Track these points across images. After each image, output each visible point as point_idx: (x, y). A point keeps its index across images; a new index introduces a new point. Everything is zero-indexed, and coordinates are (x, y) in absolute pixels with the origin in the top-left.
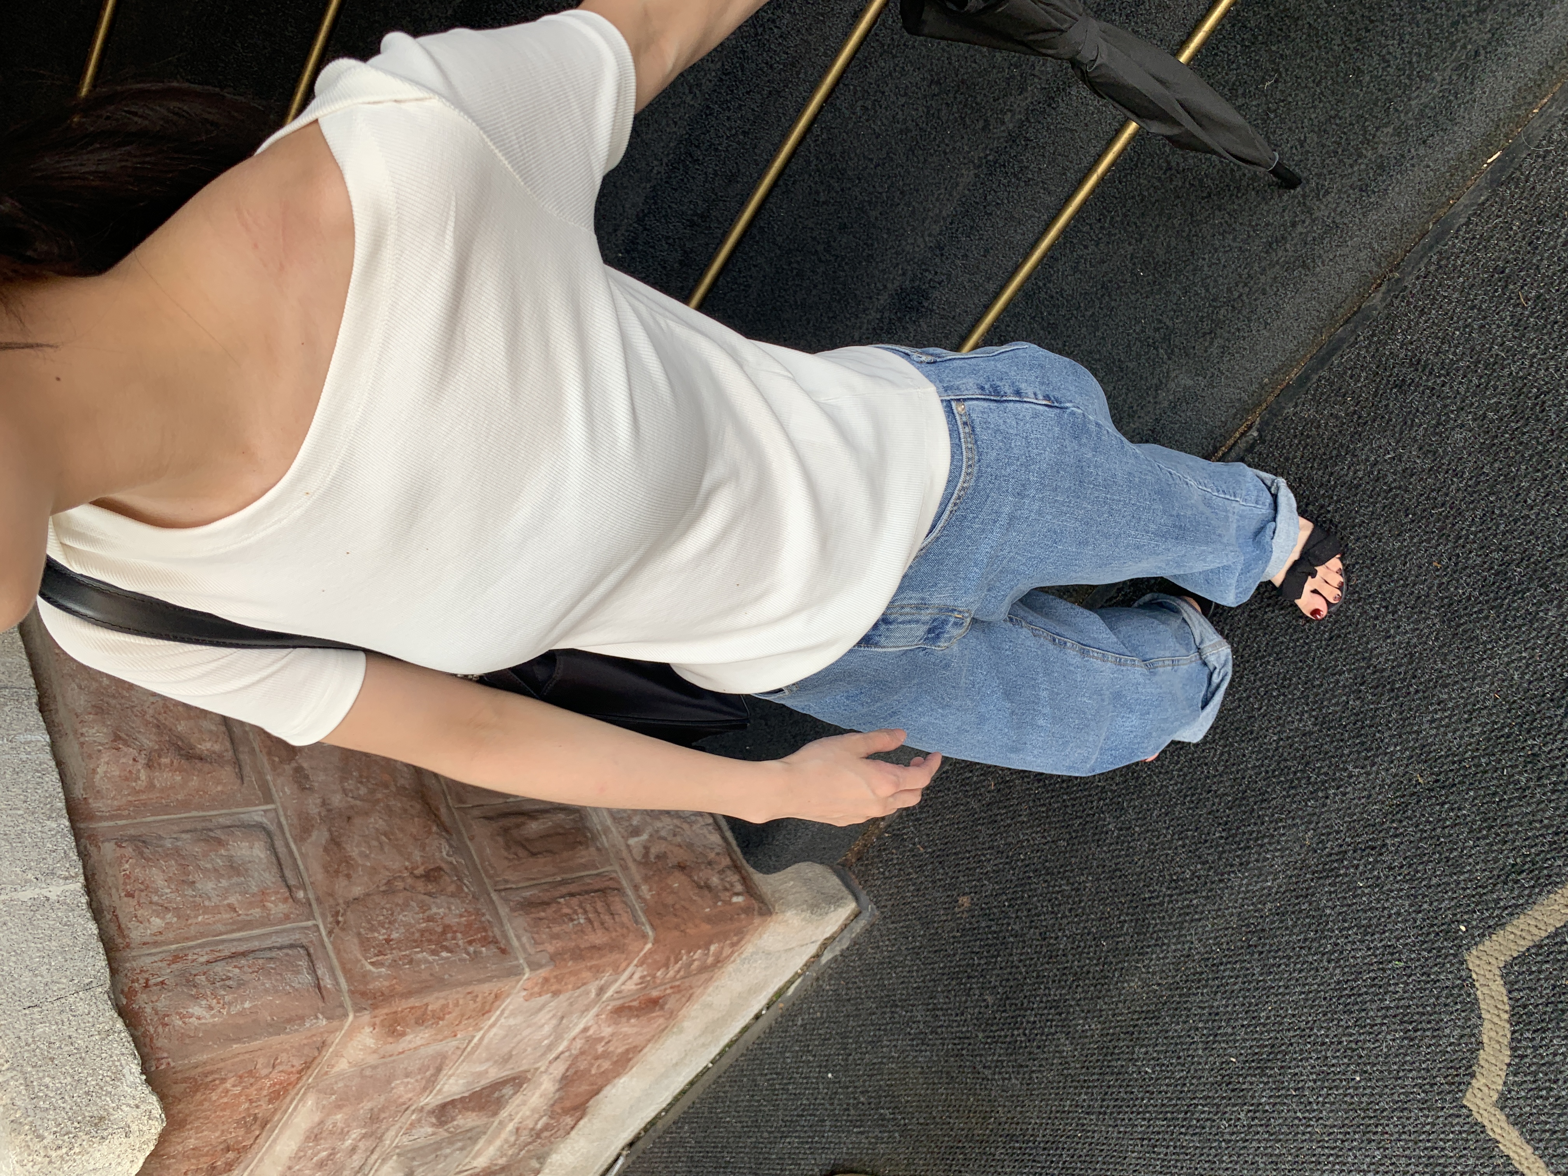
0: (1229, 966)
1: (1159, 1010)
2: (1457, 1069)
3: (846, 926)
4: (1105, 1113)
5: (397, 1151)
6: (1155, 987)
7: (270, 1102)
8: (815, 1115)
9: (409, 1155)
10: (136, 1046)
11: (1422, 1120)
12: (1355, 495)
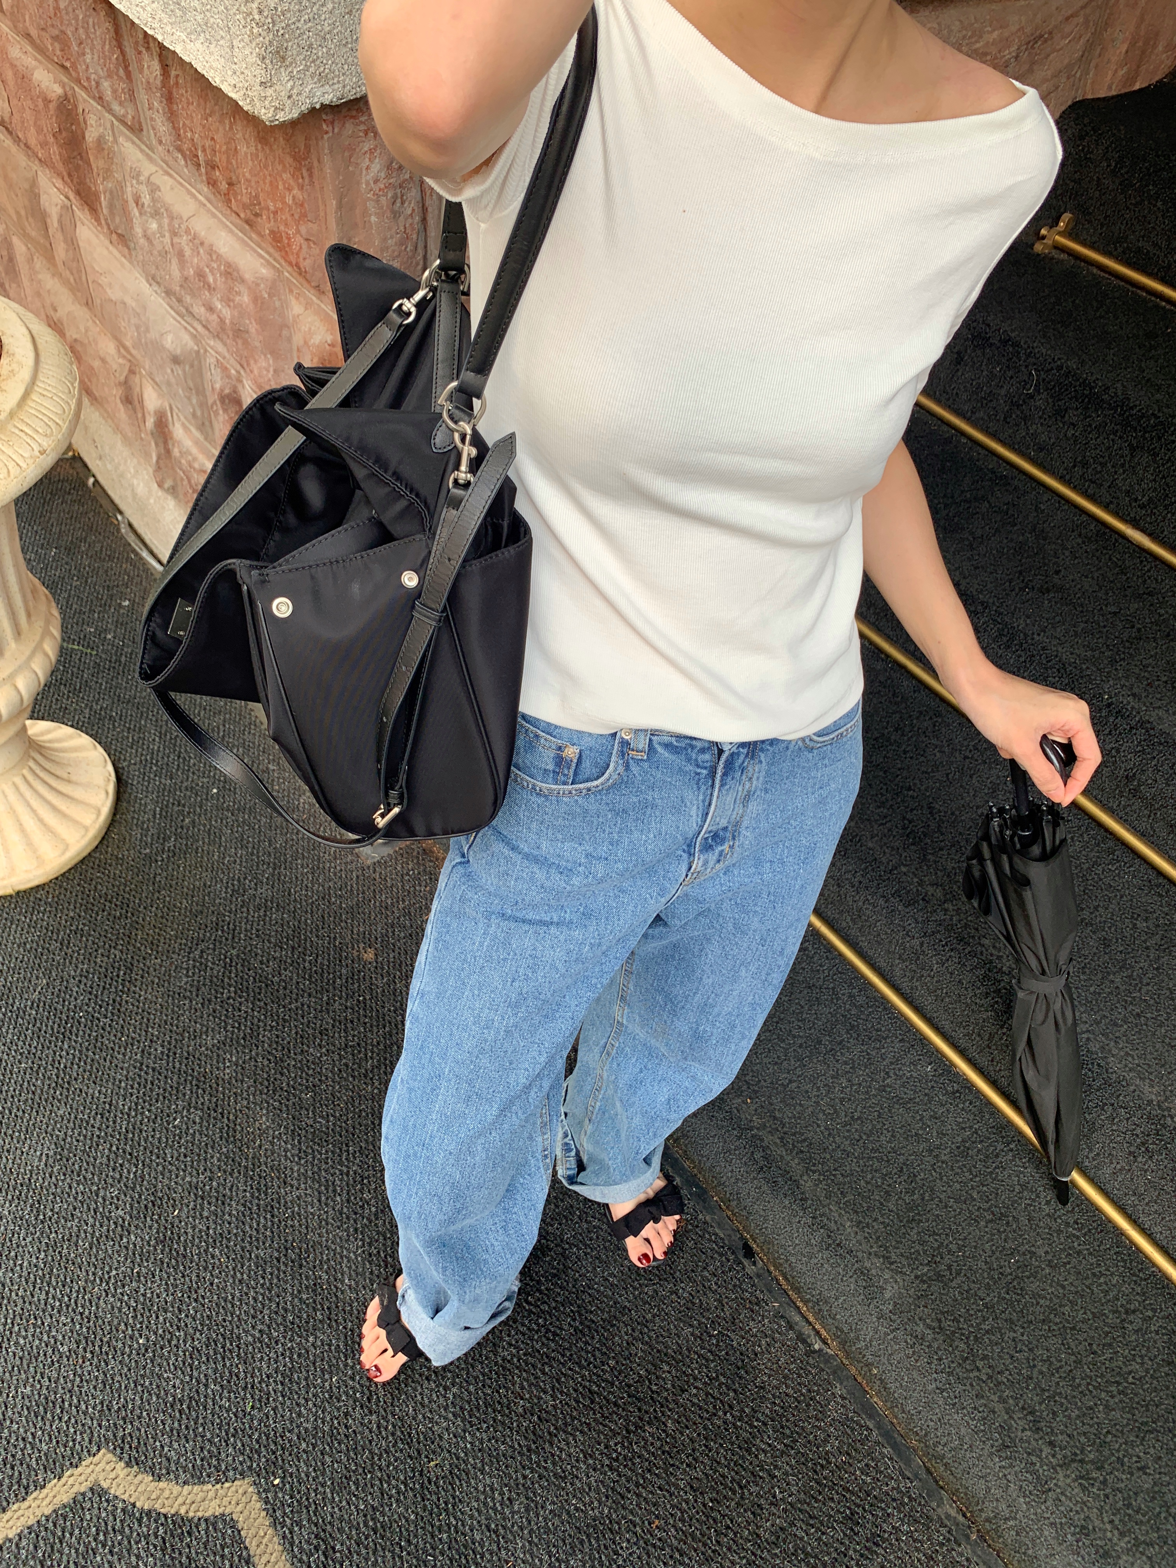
0: (269, 1223)
1: (234, 1142)
2: (137, 1448)
4: (141, 1070)
5: (202, 351)
6: (258, 1142)
7: (272, 232)
8: (178, 770)
9: (196, 363)
10: (351, 101)
11: (92, 1402)
12: (740, 1447)
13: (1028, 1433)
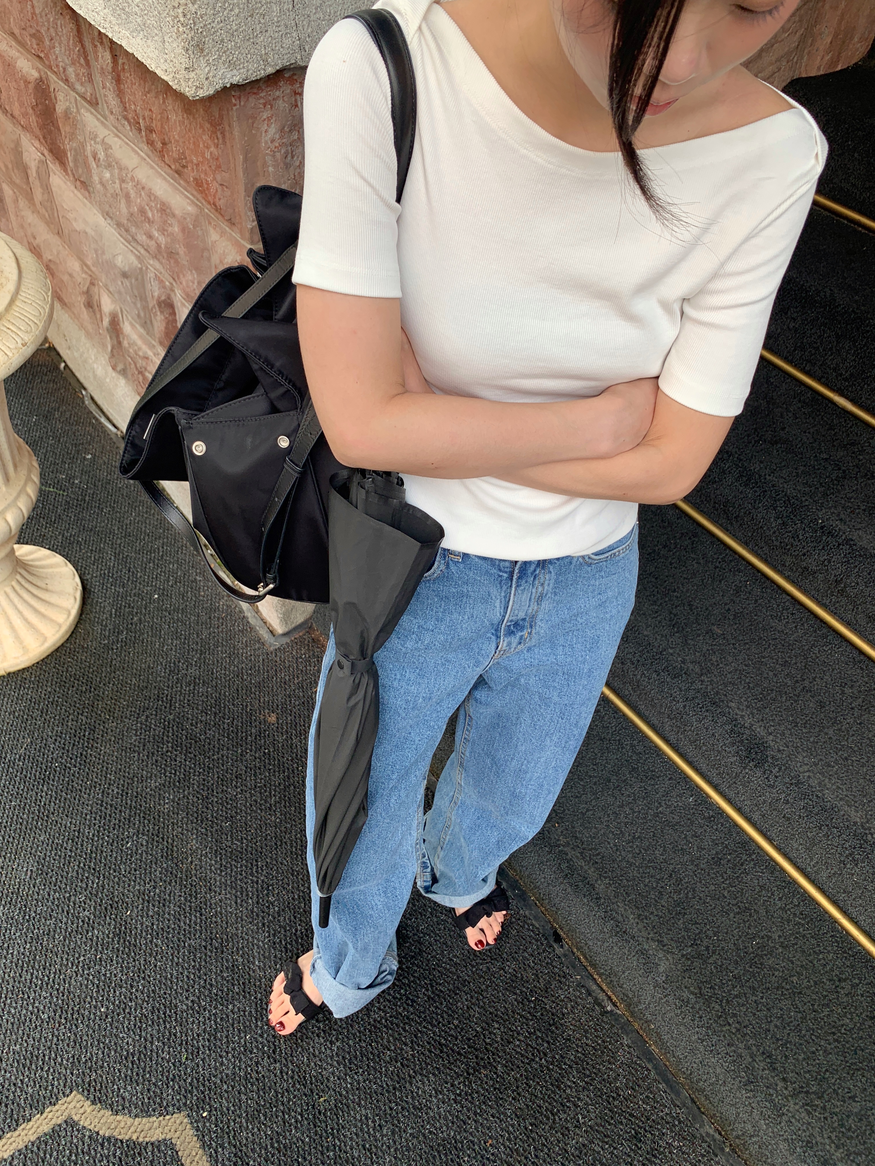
0: (199, 920)
1: (172, 860)
2: (100, 1090)
3: (265, 623)
4: (102, 806)
5: (144, 268)
6: (190, 859)
7: (195, 179)
8: (128, 581)
9: (140, 277)
10: (253, 81)
11: (66, 1056)
12: (552, 1084)
13: (767, 1072)
